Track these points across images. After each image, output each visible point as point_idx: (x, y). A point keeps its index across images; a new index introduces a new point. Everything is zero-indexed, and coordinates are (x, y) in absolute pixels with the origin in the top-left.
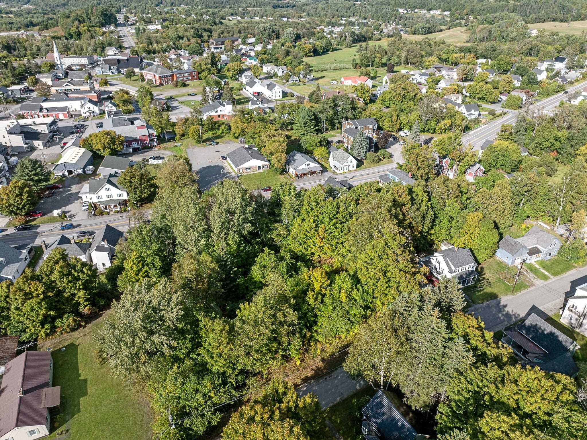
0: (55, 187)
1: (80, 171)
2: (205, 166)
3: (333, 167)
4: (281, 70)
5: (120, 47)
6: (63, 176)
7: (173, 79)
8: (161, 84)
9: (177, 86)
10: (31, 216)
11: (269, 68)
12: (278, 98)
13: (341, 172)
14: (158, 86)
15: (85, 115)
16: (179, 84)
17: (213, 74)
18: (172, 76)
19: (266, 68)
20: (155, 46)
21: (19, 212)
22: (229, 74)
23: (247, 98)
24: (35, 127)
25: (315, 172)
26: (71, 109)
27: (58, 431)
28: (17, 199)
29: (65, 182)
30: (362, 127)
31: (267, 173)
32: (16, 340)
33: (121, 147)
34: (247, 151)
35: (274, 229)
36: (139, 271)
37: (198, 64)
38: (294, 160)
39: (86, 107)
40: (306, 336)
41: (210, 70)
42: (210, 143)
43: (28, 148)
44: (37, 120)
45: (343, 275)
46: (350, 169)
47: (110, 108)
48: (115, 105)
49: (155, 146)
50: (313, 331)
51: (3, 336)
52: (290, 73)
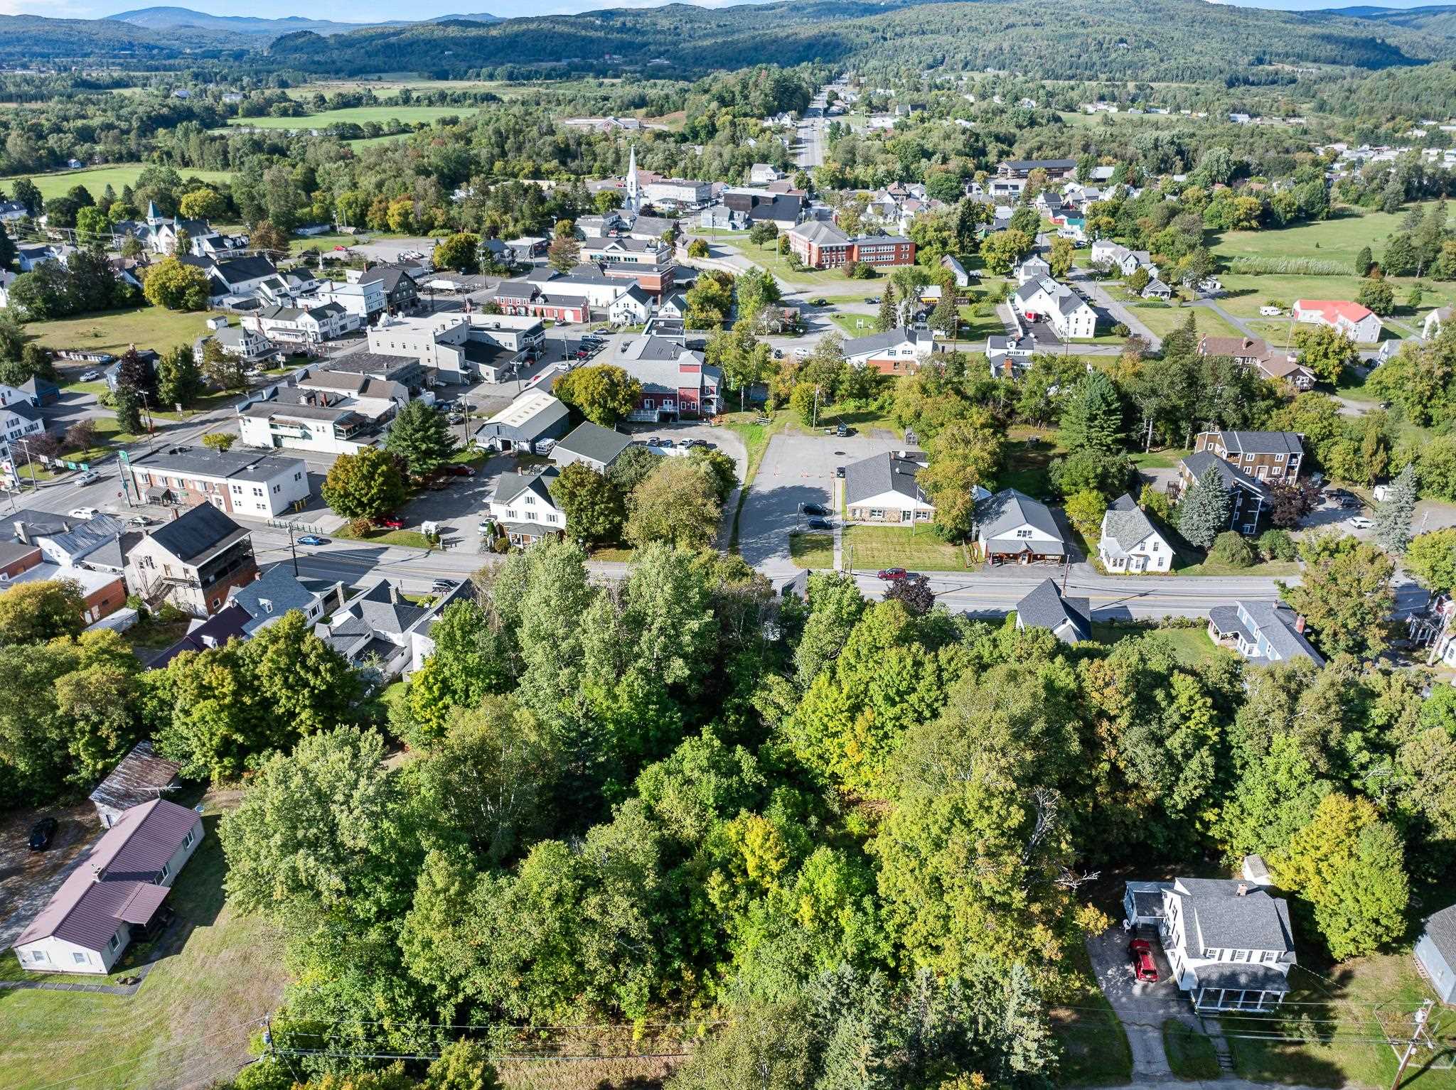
0: (460, 471)
1: (526, 447)
2: (788, 485)
4: (1132, 260)
5: (785, 167)
6: (492, 449)
7: (851, 257)
8: (820, 267)
9: (851, 275)
10: (383, 524)
11: (1108, 251)
12: (1081, 334)
13: (1120, 570)
14: (811, 270)
15: (616, 320)
16: (858, 271)
17: (952, 254)
18: (850, 249)
19: (1099, 251)
20: (860, 171)
21: (359, 510)
22: (990, 258)
23: (1002, 326)
24: (495, 336)
25: (1043, 557)
26: (592, 303)
27: (123, 975)
28: (362, 484)
29: (488, 463)
30: (1252, 456)
31: (919, 532)
32: (173, 770)
33: (629, 407)
34: (892, 470)
35: (765, 687)
36: (436, 701)
37: (919, 226)
38: (998, 513)
39: (621, 302)
40: (682, 979)
41: (944, 243)
42: (834, 428)
43: (466, 376)
44: (506, 321)
45: (822, 855)
46: (1149, 569)
47: (669, 310)
48: (681, 306)
49: (712, 416)
50: (706, 972)
51: (156, 755)
52: (1153, 273)
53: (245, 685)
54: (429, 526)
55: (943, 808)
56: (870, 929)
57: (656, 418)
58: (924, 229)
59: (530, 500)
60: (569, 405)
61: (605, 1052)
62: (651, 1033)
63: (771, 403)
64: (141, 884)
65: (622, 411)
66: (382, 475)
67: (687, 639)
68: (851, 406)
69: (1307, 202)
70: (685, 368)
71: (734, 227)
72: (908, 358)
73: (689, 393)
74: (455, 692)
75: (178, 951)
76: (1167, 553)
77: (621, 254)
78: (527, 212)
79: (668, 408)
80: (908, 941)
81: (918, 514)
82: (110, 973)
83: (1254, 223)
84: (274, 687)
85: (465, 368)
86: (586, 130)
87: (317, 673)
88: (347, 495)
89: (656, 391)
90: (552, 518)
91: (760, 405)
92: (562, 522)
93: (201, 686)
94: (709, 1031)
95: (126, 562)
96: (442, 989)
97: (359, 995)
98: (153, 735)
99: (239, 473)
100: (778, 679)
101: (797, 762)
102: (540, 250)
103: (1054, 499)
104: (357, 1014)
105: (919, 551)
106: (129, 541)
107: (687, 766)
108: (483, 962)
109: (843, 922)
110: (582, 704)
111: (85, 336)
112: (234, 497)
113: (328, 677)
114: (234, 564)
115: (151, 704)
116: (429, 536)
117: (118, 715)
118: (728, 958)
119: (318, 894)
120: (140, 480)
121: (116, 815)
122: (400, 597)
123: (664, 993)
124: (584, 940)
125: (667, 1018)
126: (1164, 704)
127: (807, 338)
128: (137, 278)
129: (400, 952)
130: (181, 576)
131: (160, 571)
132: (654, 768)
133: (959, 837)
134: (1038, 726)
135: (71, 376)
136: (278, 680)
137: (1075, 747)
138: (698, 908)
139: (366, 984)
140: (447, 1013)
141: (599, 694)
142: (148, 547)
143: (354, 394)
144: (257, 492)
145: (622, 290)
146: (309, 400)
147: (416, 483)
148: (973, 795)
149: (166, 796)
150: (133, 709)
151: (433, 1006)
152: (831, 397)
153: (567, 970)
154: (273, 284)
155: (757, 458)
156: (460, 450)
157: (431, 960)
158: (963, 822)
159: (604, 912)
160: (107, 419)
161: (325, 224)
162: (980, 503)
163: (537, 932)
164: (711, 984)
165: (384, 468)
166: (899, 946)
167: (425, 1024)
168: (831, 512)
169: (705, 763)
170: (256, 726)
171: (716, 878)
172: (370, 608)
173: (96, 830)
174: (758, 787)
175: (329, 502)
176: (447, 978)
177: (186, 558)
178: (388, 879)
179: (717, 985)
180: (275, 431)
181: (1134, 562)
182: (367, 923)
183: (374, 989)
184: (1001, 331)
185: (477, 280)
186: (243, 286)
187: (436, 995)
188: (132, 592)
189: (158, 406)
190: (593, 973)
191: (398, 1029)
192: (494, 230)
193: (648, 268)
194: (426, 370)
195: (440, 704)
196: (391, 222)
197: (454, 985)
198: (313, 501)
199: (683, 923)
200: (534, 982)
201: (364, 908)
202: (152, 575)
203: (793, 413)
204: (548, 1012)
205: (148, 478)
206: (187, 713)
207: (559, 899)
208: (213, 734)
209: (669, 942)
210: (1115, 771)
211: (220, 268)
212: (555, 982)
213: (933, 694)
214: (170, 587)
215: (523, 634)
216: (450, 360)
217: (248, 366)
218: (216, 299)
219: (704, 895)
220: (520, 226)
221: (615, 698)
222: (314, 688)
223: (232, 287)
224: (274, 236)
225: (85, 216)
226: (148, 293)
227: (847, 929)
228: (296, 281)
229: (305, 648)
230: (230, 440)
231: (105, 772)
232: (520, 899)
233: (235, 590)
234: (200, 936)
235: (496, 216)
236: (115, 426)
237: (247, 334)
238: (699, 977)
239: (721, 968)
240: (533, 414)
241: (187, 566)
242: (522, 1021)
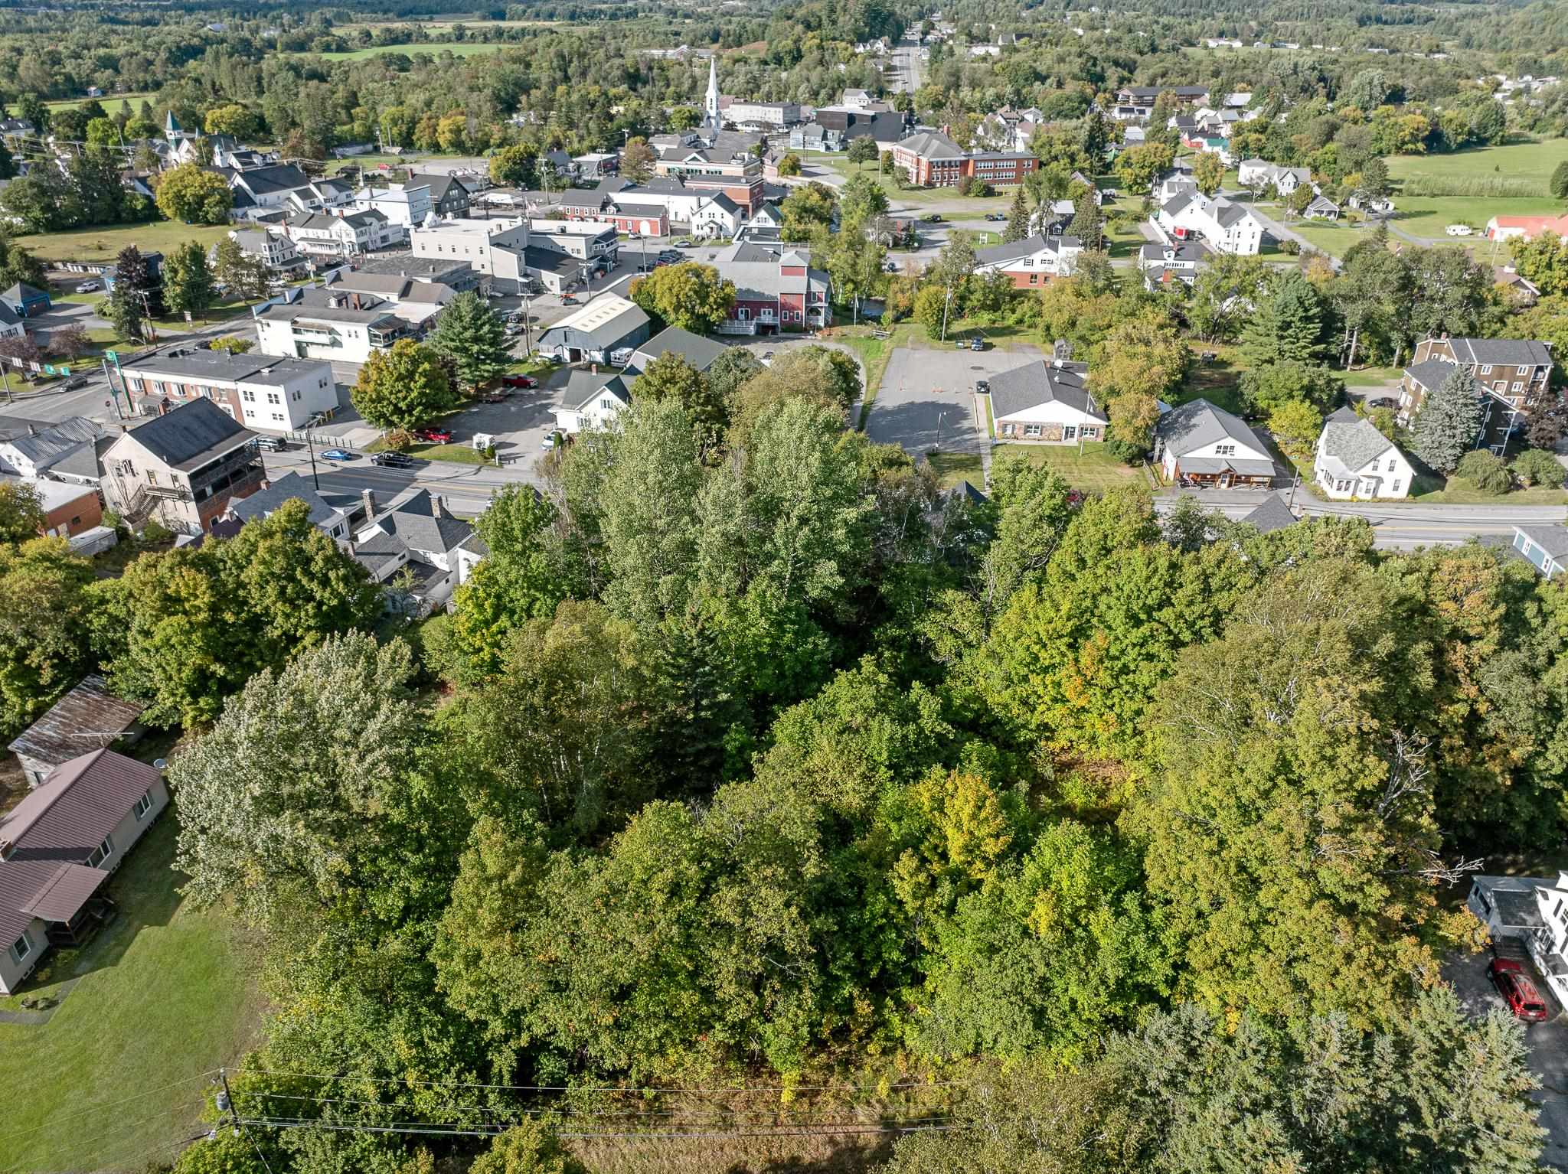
0: (521, 383)
1: (599, 356)
2: (918, 400)
3: (1320, 476)
4: (1290, 178)
5: (881, 92)
6: (558, 360)
7: (965, 172)
8: (930, 185)
9: (966, 193)
10: (425, 436)
11: (1259, 170)
12: (1246, 250)
13: (1346, 495)
14: (920, 188)
15: (700, 232)
16: (975, 189)
17: (1082, 170)
18: (964, 164)
19: (1248, 172)
20: (965, 95)
21: (395, 419)
22: (1126, 175)
23: (1151, 243)
24: (560, 241)
25: (1248, 479)
26: (672, 217)
27: (31, 996)
28: (399, 385)
29: (554, 374)
30: (1488, 369)
31: (1087, 452)
32: (131, 714)
33: (722, 313)
34: (1051, 378)
35: (941, 608)
36: (487, 624)
37: (1044, 139)
38: (1188, 428)
39: (705, 212)
40: (852, 1011)
41: (1072, 158)
42: (968, 343)
43: (527, 285)
44: (573, 226)
45: (1057, 835)
47: (762, 220)
48: (777, 217)
49: (819, 329)
50: (889, 1002)
51: (107, 693)
52: (1317, 190)
53: (225, 597)
54: (484, 439)
55: (1259, 759)
56: (1139, 942)
57: (752, 330)
58: (1050, 143)
59: (606, 403)
60: (648, 311)
61: (740, 1119)
62: (807, 1093)
63: (889, 315)
64: (66, 865)
65: (713, 317)
66: (424, 374)
67: (840, 533)
68: (984, 319)
69: (1479, 125)
70: (788, 270)
71: (828, 148)
72: (1048, 268)
73: (791, 300)
74: (513, 611)
75: (115, 963)
76: (1406, 473)
77: (704, 166)
78: (594, 130)
79: (767, 318)
80: (1195, 959)
81: (1083, 430)
82: (14, 992)
83: (1421, 146)
84: (265, 599)
85: (526, 275)
86: (658, 54)
87: (325, 582)
88: (380, 399)
89: (752, 298)
91: (876, 318)
93: (167, 598)
94: (895, 1090)
95: (102, 472)
96: (497, 1027)
97: (369, 1036)
98: (103, 666)
99: (252, 376)
100: (960, 596)
101: (988, 710)
102: (610, 167)
103: (1255, 417)
104: (367, 1062)
105: (1091, 472)
106: (104, 444)
107: (843, 708)
108: (558, 988)
109: (1095, 930)
110: (695, 617)
111: (87, 249)
112: (246, 406)
113: (341, 588)
114: (237, 474)
115: (97, 622)
116: (482, 451)
117: (51, 637)
118: (919, 980)
119: (312, 881)
120: (132, 387)
121: (46, 770)
122: (446, 514)
123: (825, 1033)
124: (715, 955)
125: (830, 1068)
126: (1535, 622)
127: (923, 253)
128: (150, 188)
129: (431, 970)
130: (169, 485)
131: (143, 479)
132: (795, 711)
133: (1287, 807)
135: (67, 287)
136: (272, 590)
137: (1425, 679)
138: (879, 908)
139: (380, 1020)
140: (503, 1061)
141: (719, 609)
142: (127, 448)
143: (394, 298)
144: (273, 399)
145: (705, 200)
146: (340, 303)
147: (468, 396)
148: (1305, 747)
149: (114, 746)
150: (75, 630)
151: (482, 1051)
152: (959, 312)
153: (688, 998)
154: (306, 195)
155: (877, 372)
156: (519, 362)
157: (478, 983)
158: (1290, 782)
159: (746, 913)
160: (100, 329)
161: (369, 141)
162: (1163, 417)
163: (642, 943)
164: (896, 1020)
165: (427, 366)
166: (1180, 966)
167: (470, 1079)
168: (973, 430)
169: (872, 704)
170: (242, 654)
171: (906, 863)
172: (403, 521)
173: (23, 790)
174: (941, 738)
175: (359, 409)
176: (504, 1011)
177: (174, 461)
178: (415, 860)
179: (903, 1021)
180: (298, 337)
181: (1363, 486)
182: (383, 926)
183: (391, 1027)
184: (1155, 249)
185: (539, 196)
186: (271, 197)
187: (487, 1036)
188: (110, 506)
189: (161, 313)
190: (724, 1005)
191: (429, 1087)
192: (558, 144)
193: (736, 179)
194: (479, 277)
195: (494, 628)
196: (441, 141)
197: (515, 1021)
198: (342, 413)
199: (856, 930)
200: (635, 1016)
201: (386, 903)
202: (131, 484)
203: (916, 328)
204: (657, 1062)
205: (141, 383)
206: (147, 634)
207: (675, 891)
208: (181, 664)
209: (835, 959)
210: (1474, 718)
211: (244, 175)
212: (668, 1016)
213: (1197, 609)
214: (156, 500)
215: (610, 527)
216: (507, 266)
217: (271, 273)
218: (240, 211)
219: (885, 887)
220: (586, 143)
221: (741, 614)
222: (320, 604)
223: (258, 198)
224: (307, 147)
225: (95, 127)
226: (160, 201)
227: (1103, 942)
228: (332, 191)
229: (309, 547)
230: (245, 347)
231: (38, 713)
232: (615, 892)
233: (234, 501)
234: (148, 938)
235: (558, 132)
236: (112, 337)
237: (271, 238)
238: (879, 1008)
239: (908, 995)
240: (607, 319)
241: (175, 472)
242: (615, 1075)
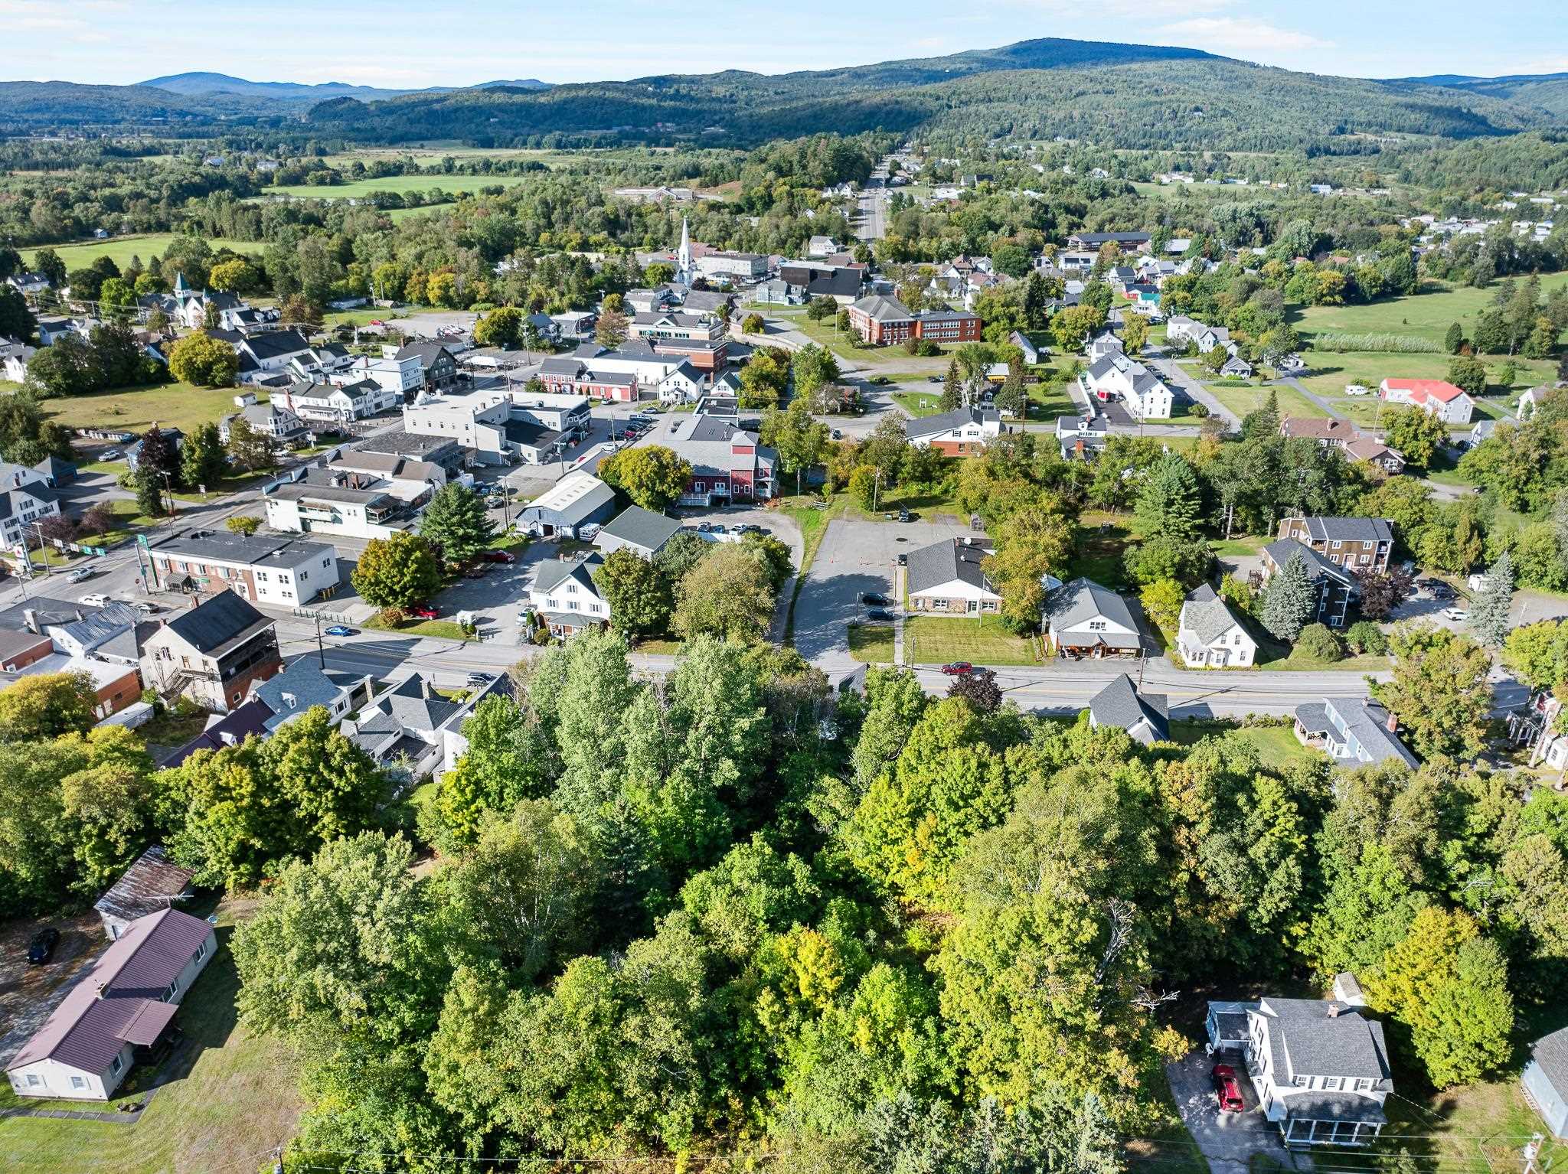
0: (499, 558)
1: (569, 532)
2: (847, 573)
3: (1181, 647)
4: (1210, 338)
5: (845, 239)
6: (533, 534)
7: (914, 333)
8: (881, 343)
9: (914, 352)
10: (416, 614)
11: (1185, 328)
12: (1156, 415)
14: (872, 347)
15: (666, 399)
16: (921, 349)
17: (1020, 330)
18: (913, 325)
19: (1178, 328)
20: (923, 244)
21: (390, 599)
22: (1060, 335)
23: (1073, 406)
24: (538, 415)
25: (1117, 651)
26: (641, 381)
27: (124, 1101)
28: (394, 571)
29: (529, 549)
30: (1338, 544)
31: (985, 623)
32: (185, 878)
33: (678, 490)
34: (957, 557)
35: (821, 791)
36: (468, 803)
37: (985, 301)
38: (1070, 604)
39: (671, 380)
40: (728, 1107)
41: (1012, 319)
42: (896, 513)
43: (508, 457)
44: (549, 399)
45: (880, 972)
46: (1230, 664)
47: (721, 389)
48: (735, 384)
49: (766, 500)
50: (755, 1100)
51: (167, 861)
52: (1233, 350)
53: (265, 786)
54: (465, 616)
56: (932, 1054)
57: (707, 502)
58: (991, 305)
59: (572, 589)
60: (614, 488)
62: (695, 1167)
63: (828, 486)
64: (147, 1001)
65: (671, 494)
66: (415, 561)
67: (737, 738)
68: (913, 490)
69: (1393, 277)
70: (738, 449)
71: (791, 301)
72: (974, 439)
73: (741, 476)
74: (488, 795)
75: (185, 1075)
76: (1249, 646)
77: (672, 329)
78: (574, 286)
79: (720, 491)
80: (972, 1067)
81: (984, 605)
82: (111, 1098)
83: (1338, 298)
84: (295, 789)
85: (506, 448)
86: (636, 200)
87: (341, 773)
88: (378, 583)
89: (707, 473)
90: (595, 608)
91: (818, 489)
92: (606, 612)
93: (218, 787)
94: (758, 1165)
95: (141, 653)
96: (470, 1118)
97: (379, 1124)
98: (165, 840)
99: (264, 559)
100: (834, 781)
101: (854, 871)
102: (586, 325)
103: (1130, 589)
104: (376, 1144)
105: (986, 644)
106: (145, 631)
107: (736, 876)
108: (513, 1088)
109: (902, 1045)
110: (623, 808)
111: (105, 413)
112: (259, 584)
113: (354, 778)
114: (256, 656)
115: (163, 806)
116: (464, 627)
117: (127, 818)
118: (779, 1084)
119: (337, 1013)
120: (159, 566)
121: (122, 926)
122: (433, 692)
123: (710, 1123)
124: (623, 1065)
125: (712, 1150)
126: (1246, 809)
127: (868, 418)
128: (162, 353)
129: (424, 1077)
130: (201, 669)
131: (178, 663)
132: (700, 877)
133: (1028, 954)
134: (1111, 833)
135: (90, 455)
136: (299, 781)
137: (1151, 856)
138: (746, 1030)
139: (386, 1113)
140: (474, 1144)
141: (642, 797)
142: (166, 637)
143: (388, 476)
144: (283, 580)
145: (672, 367)
146: (340, 482)
147: (453, 571)
148: (1041, 908)
149: (176, 905)
150: (144, 812)
151: (459, 1136)
152: (892, 481)
153: (605, 1097)
154: (305, 360)
155: (813, 544)
156: (499, 536)
157: (457, 1086)
158: (1031, 937)
159: (645, 1035)
160: (126, 500)
161: (362, 297)
162: (1050, 593)
163: (571, 1057)
164: (760, 1113)
165: (418, 554)
166: (963, 1073)
167: (450, 1156)
168: (892, 603)
169: (755, 872)
170: (275, 830)
171: (766, 997)
172: (399, 703)
173: (101, 943)
174: (812, 898)
175: (360, 589)
176: (475, 1106)
177: (205, 649)
178: (412, 998)
179: (766, 1114)
180: (303, 515)
181: (1214, 657)
182: (390, 1045)
183: (395, 1118)
184: (1072, 411)
185: (520, 356)
186: (273, 361)
187: (463, 1124)
188: (147, 685)
189: (180, 487)
190: (632, 1101)
191: (420, 1162)
192: (539, 305)
193: (700, 344)
194: (464, 451)
195: (473, 808)
196: (431, 296)
197: (483, 1112)
198: (342, 590)
199: (731, 1047)
200: (568, 1110)
201: (387, 1029)
202: (169, 667)
203: (852, 497)
204: (584, 1143)
205: (168, 563)
206: (202, 816)
207: (596, 1020)
208: (229, 839)
209: (715, 1067)
210: (1195, 883)
211: (250, 342)
212: (592, 1111)
214: (188, 680)
215: (562, 733)
216: (490, 441)
217: (277, 445)
218: (245, 375)
219: (753, 1016)
220: (566, 300)
221: (659, 802)
222: (338, 789)
223: (262, 362)
224: (307, 310)
225: (110, 288)
226: (173, 368)
227: (907, 1054)
228: (330, 357)
229: (330, 746)
230: (255, 523)
231: (113, 880)
232: (554, 1020)
233: (256, 684)
234: (209, 1057)
235: (541, 289)
236: (134, 509)
237: (276, 412)
238: (747, 1106)
239: (771, 1095)
240: (577, 497)
241: (206, 657)
242: (555, 1154)
